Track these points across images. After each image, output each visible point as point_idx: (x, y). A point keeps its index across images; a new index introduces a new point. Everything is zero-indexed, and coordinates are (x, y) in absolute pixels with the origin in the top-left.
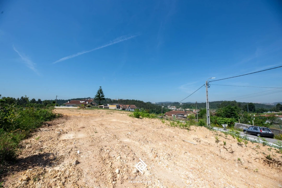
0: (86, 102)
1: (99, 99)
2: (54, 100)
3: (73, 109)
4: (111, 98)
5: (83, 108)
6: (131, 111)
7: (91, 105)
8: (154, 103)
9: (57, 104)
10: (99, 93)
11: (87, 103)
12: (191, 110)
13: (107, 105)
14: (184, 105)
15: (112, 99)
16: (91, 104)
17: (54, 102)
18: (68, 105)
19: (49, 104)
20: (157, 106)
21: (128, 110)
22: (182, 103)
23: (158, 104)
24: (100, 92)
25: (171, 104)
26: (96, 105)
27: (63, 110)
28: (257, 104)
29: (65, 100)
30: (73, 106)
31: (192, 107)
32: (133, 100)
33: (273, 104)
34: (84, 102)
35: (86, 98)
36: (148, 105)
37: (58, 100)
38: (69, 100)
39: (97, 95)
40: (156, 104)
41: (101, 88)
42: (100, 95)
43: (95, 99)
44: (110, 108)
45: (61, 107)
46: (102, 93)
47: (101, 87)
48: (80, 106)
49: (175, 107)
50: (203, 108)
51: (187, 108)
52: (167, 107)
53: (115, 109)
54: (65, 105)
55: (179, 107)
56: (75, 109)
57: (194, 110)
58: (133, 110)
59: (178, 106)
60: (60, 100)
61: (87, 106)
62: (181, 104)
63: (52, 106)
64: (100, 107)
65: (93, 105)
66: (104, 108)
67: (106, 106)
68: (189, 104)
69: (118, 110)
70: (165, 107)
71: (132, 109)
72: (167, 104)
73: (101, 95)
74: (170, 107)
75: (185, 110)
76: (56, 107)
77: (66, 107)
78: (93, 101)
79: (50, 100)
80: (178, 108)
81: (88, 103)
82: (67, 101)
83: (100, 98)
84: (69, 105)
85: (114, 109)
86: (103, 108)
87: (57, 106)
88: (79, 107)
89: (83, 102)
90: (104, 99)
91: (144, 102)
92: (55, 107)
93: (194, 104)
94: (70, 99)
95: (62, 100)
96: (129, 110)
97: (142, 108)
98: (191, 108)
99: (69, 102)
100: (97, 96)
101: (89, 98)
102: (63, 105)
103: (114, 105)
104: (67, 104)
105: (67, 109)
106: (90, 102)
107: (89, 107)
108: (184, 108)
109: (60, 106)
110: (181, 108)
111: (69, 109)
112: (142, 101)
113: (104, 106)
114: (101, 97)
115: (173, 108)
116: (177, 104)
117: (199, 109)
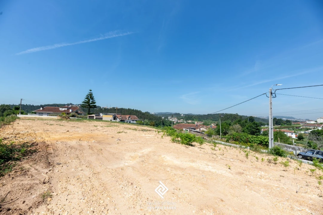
0: (69, 109)
1: (89, 107)
2: (18, 104)
3: (51, 120)
4: (100, 106)
5: (67, 119)
6: (132, 123)
7: (76, 114)
8: (153, 113)
9: (23, 111)
10: (88, 98)
11: (70, 111)
12: (193, 122)
13: (99, 114)
14: (185, 117)
15: (102, 107)
16: (77, 112)
17: (17, 108)
18: (41, 113)
19: (9, 110)
20: (157, 117)
21: (128, 122)
23: (157, 115)
24: (90, 97)
25: (172, 115)
26: (83, 114)
27: (33, 121)
28: (256, 118)
29: (35, 105)
30: (48, 114)
31: (194, 119)
32: (128, 109)
33: (266, 117)
34: (66, 109)
35: (66, 105)
36: (147, 116)
37: (23, 105)
38: (42, 106)
39: (85, 100)
40: (155, 114)
41: (91, 92)
42: (89, 100)
43: (82, 106)
44: (103, 119)
45: (29, 116)
46: (92, 99)
47: (91, 90)
48: (62, 116)
49: (176, 118)
50: (205, 120)
51: (189, 120)
52: (168, 119)
53: (111, 120)
54: (35, 113)
55: (181, 119)
56: (54, 120)
57: (196, 122)
58: (135, 122)
59: (179, 117)
60: (27, 105)
61: (71, 115)
62: (182, 115)
63: (14, 114)
64: (89, 116)
65: (79, 114)
66: (96, 118)
67: (99, 116)
68: (191, 116)
69: (116, 122)
70: (165, 118)
71: (133, 121)
72: (167, 115)
73: (91, 101)
74: (171, 118)
75: (187, 122)
76: (20, 116)
77: (37, 116)
78: (79, 109)
79: (12, 104)
80: (179, 119)
81: (72, 111)
82: (38, 107)
83: (89, 105)
84: (43, 113)
85: (109, 120)
86: (93, 118)
87: (22, 113)
88: (59, 118)
89: (63, 109)
90: (95, 106)
91: (142, 112)
92: (18, 115)
93: (196, 116)
94: (43, 104)
95: (31, 106)
96: (130, 122)
97: (145, 120)
98: (193, 120)
99: (41, 109)
100: (85, 103)
101: (71, 104)
102: (33, 113)
103: (108, 115)
104: (38, 111)
105: (38, 119)
106: (75, 110)
107: (73, 116)
108: (186, 120)
109: (26, 114)
110: (182, 120)
111: (42, 119)
112: (140, 111)
113: (96, 116)
114: (91, 103)
115: (174, 119)
116: (178, 115)
117: (201, 121)
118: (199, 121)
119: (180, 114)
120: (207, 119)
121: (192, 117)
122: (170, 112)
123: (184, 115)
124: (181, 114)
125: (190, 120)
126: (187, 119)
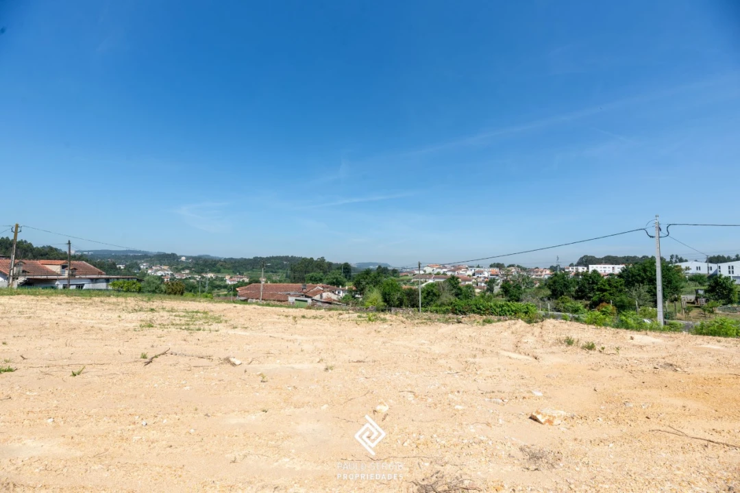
6: (88, 290)
12: (220, 276)
14: (195, 263)
22: (185, 256)
25: (150, 257)
31: (222, 270)
49: (166, 267)
51: (207, 273)
52: (140, 269)
55: (183, 269)
57: (227, 277)
59: (176, 264)
62: (184, 258)
68: (212, 261)
70: (129, 267)
72: (132, 258)
74: (151, 268)
80: (178, 270)
96: (80, 287)
98: (219, 271)
108: (199, 273)
110: (187, 271)
115: (162, 270)
116: (169, 259)
117: (240, 274)
118: (234, 273)
119: (178, 254)
120: (253, 268)
121: (215, 264)
122: (142, 250)
123: (188, 258)
124: (181, 257)
125: (212, 271)
126: (202, 269)
